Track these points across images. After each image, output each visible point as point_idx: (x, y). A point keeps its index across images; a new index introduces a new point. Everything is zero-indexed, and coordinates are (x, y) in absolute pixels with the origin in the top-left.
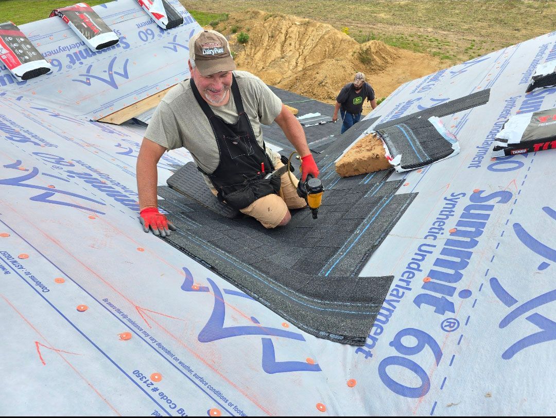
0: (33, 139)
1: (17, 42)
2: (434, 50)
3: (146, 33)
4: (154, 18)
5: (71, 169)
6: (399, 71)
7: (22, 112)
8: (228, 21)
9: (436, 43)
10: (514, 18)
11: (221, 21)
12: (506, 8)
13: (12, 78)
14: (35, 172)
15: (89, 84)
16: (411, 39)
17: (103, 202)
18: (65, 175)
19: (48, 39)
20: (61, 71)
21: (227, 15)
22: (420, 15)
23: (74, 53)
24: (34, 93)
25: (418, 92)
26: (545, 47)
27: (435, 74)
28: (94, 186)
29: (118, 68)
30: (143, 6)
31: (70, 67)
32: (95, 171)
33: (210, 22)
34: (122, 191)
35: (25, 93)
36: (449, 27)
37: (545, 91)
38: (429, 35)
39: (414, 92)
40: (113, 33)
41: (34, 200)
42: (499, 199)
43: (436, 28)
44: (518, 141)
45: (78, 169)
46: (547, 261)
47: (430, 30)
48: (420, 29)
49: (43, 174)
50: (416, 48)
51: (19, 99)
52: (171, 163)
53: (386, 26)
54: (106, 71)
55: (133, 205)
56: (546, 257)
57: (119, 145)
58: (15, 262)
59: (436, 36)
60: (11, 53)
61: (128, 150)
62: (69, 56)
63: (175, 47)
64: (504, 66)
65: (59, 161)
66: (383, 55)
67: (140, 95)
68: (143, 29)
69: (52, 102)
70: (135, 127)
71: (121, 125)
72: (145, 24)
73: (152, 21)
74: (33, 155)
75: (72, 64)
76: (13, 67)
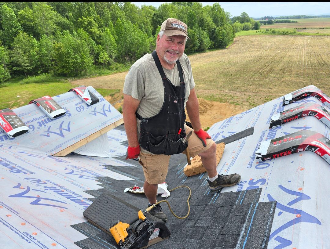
0: (23, 171)
1: (12, 118)
2: (230, 101)
3: (80, 108)
4: (84, 100)
5: (45, 185)
6: (214, 112)
7: (13, 155)
8: (120, 93)
9: (231, 98)
10: (268, 83)
11: (116, 93)
12: (263, 79)
13: (7, 137)
14: (29, 189)
15: (49, 136)
16: (218, 96)
17: (65, 202)
18: (43, 189)
19: (28, 115)
20: (34, 131)
21: (119, 90)
22: (220, 84)
23: (41, 121)
24: (18, 144)
25: (222, 128)
26: (276, 105)
27: (229, 119)
28: (59, 194)
29: (65, 126)
30: (79, 95)
31: (39, 128)
32: (57, 185)
33: (110, 94)
34: (73, 195)
35: (14, 144)
36: (236, 89)
37: (277, 128)
38: (227, 94)
39: (219, 128)
40: (63, 109)
41: (32, 204)
42: (260, 183)
43: (230, 90)
44: (265, 154)
45: (49, 185)
46: (281, 211)
47: (227, 91)
48: (222, 91)
49: (33, 190)
50: (221, 101)
51: (10, 148)
52: (95, 176)
53: (204, 90)
54: (58, 129)
55: (80, 202)
56: (281, 209)
57: (66, 169)
58: (32, 237)
59: (230, 94)
60: (8, 124)
61: (71, 171)
62: (39, 122)
63: (95, 113)
64: (259, 115)
65: (39, 181)
66: (205, 105)
67: (76, 139)
68: (79, 106)
69: (28, 148)
70: (72, 157)
71: (65, 156)
72: (79, 103)
73: (83, 102)
74: (25, 179)
75: (40, 127)
76: (9, 131)
